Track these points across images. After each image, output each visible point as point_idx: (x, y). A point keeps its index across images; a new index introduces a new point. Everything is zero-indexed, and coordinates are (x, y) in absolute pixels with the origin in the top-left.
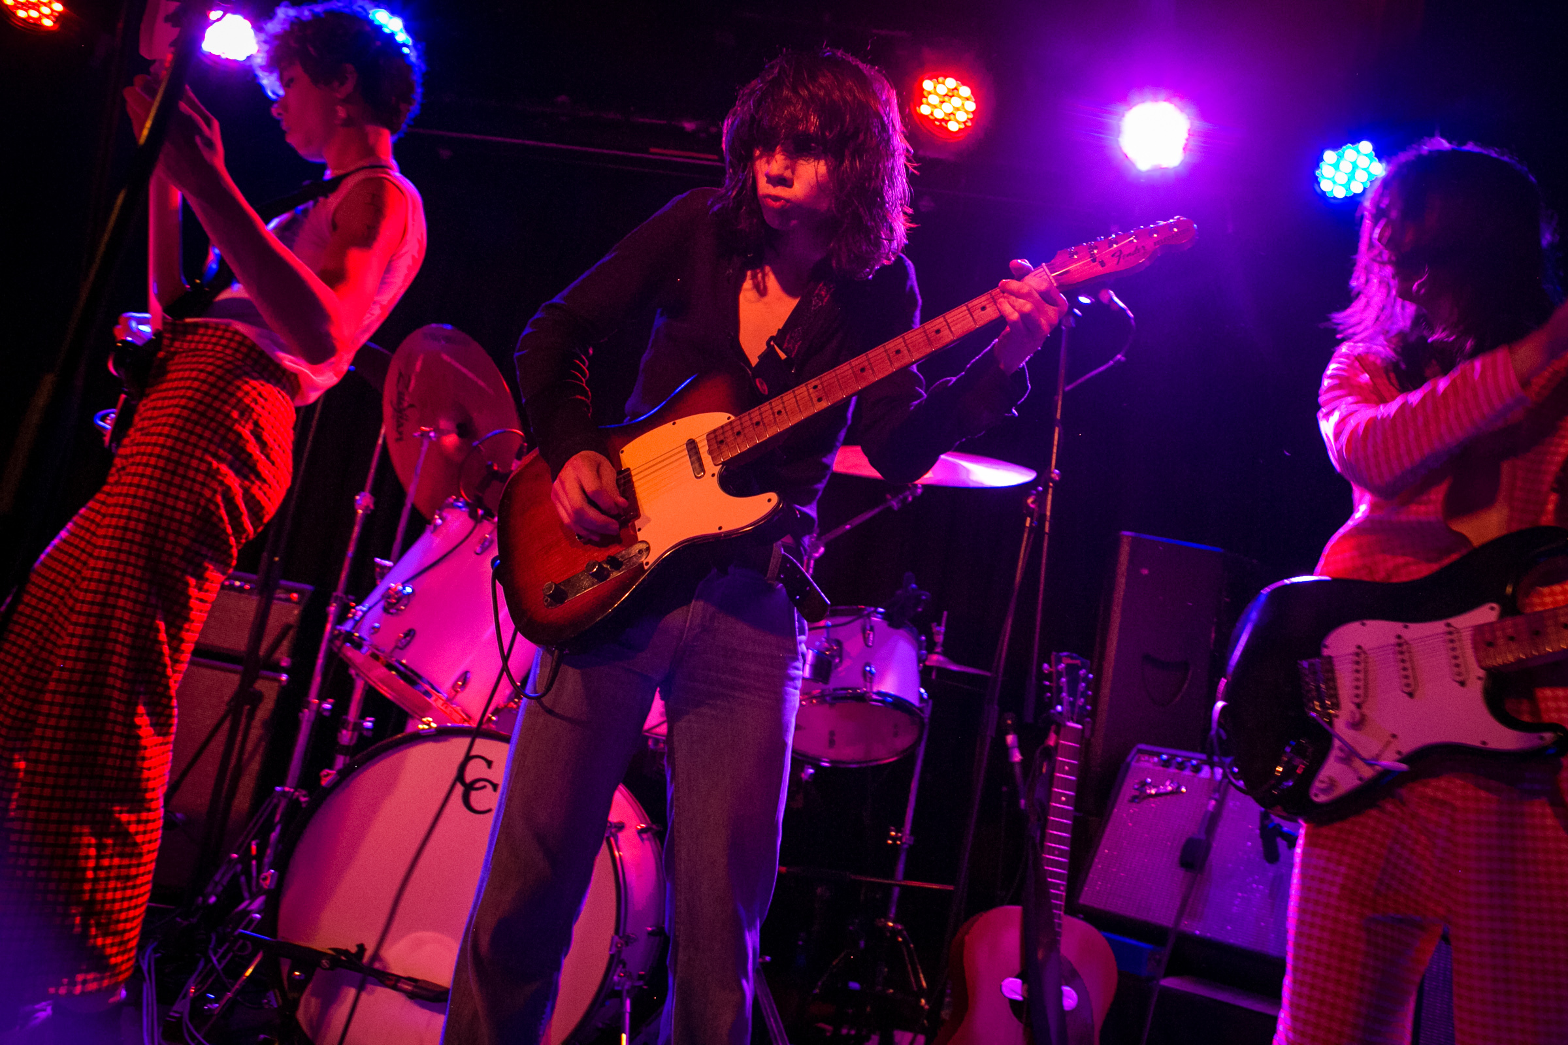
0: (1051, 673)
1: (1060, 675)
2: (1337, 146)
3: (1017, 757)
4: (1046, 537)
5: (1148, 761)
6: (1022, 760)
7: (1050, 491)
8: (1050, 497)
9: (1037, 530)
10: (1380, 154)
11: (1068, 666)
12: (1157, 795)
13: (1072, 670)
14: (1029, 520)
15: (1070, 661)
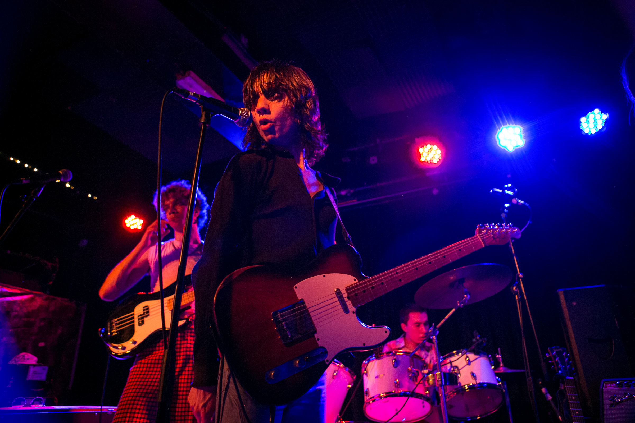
0: (550, 357)
1: (555, 357)
2: (585, 114)
3: (550, 398)
4: (526, 301)
5: (611, 386)
6: (552, 398)
7: (521, 282)
8: (522, 285)
9: (521, 299)
10: (603, 111)
11: (557, 352)
12: (622, 401)
13: (559, 354)
14: (516, 296)
15: (556, 350)
